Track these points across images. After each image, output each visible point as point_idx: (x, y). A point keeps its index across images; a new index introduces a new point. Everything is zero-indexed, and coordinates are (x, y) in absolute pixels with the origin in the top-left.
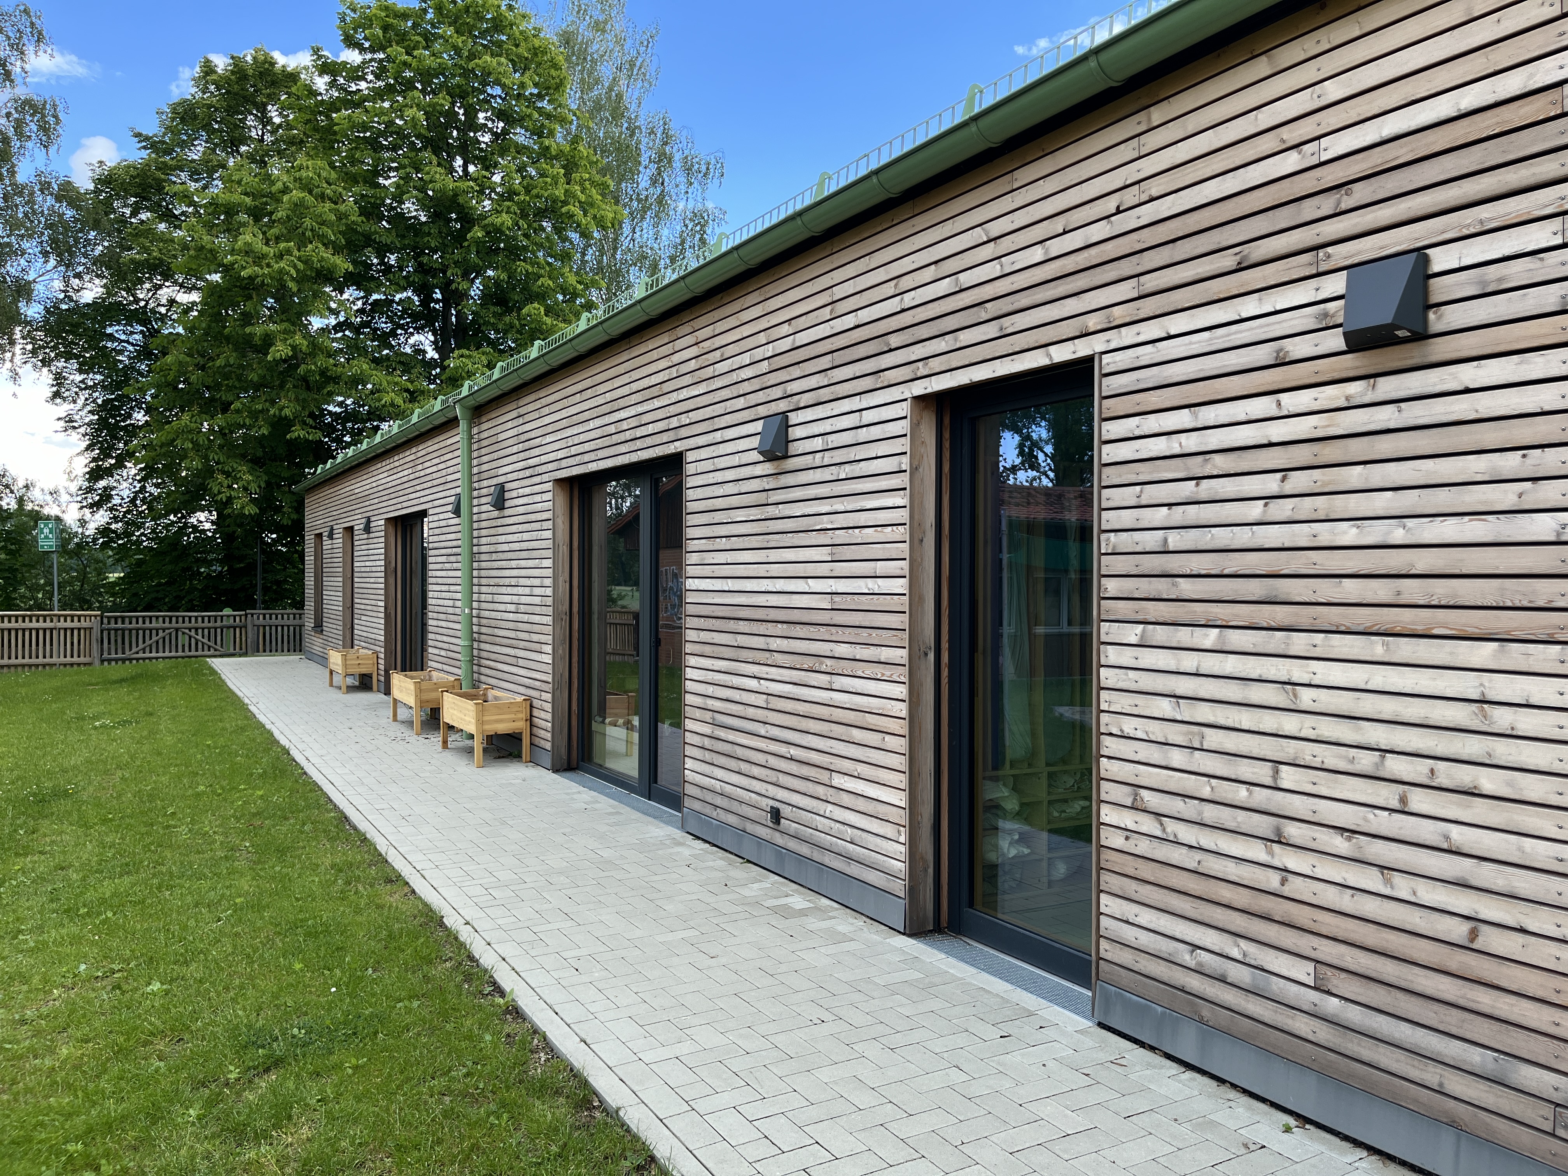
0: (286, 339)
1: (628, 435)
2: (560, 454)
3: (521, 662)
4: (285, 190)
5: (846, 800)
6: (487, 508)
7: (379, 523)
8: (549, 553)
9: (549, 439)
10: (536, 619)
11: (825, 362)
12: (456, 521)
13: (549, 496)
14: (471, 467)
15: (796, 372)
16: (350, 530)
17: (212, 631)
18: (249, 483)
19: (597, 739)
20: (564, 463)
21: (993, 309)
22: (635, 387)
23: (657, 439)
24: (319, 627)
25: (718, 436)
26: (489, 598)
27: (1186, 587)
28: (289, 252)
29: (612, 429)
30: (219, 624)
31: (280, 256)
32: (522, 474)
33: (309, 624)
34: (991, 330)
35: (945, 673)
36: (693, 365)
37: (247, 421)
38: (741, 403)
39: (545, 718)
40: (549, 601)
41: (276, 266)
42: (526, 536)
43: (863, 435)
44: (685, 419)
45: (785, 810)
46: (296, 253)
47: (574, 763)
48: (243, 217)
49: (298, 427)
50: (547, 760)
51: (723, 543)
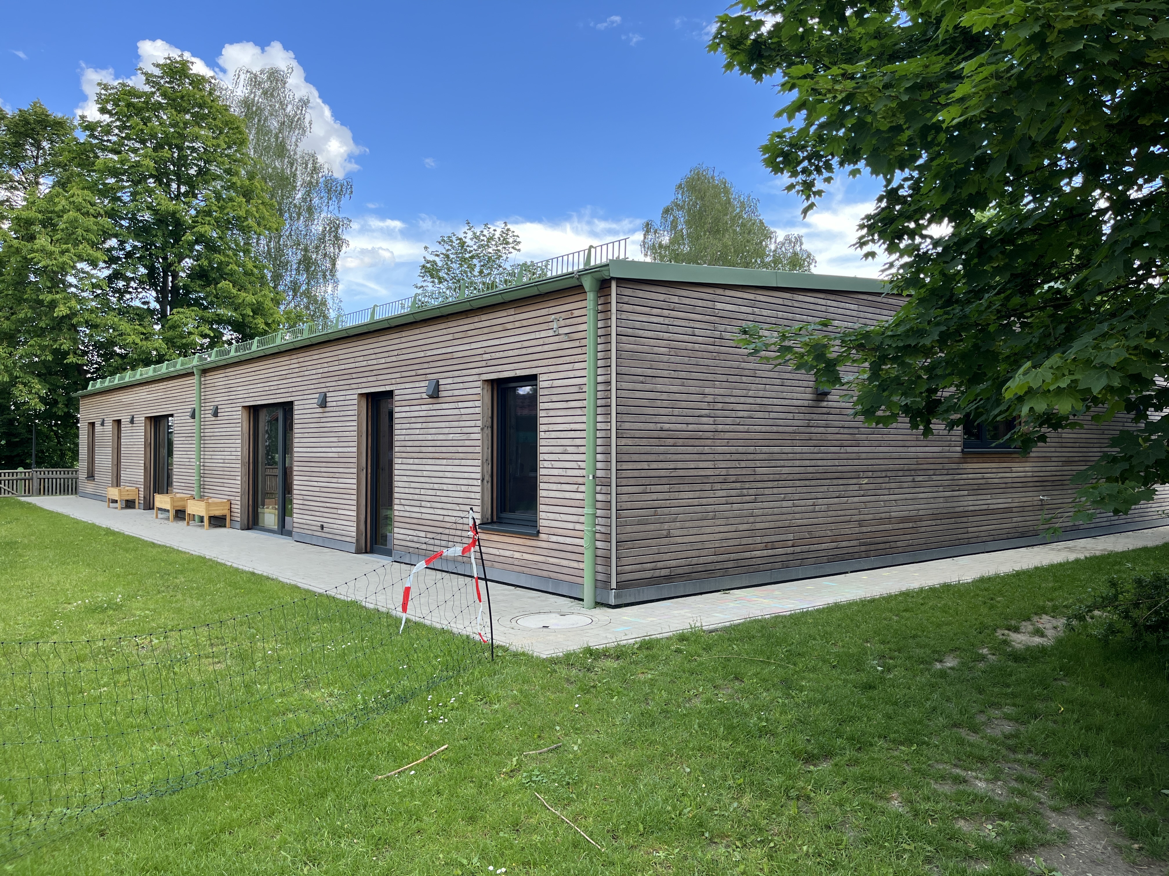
0: (65, 303)
1: (274, 392)
2: (245, 396)
3: (226, 485)
4: (64, 211)
5: (342, 517)
6: (209, 416)
7: (140, 419)
8: (240, 437)
9: (239, 388)
10: (233, 465)
11: (336, 378)
12: (192, 420)
13: (240, 413)
14: (200, 396)
15: (329, 379)
16: (119, 422)
17: (11, 482)
18: (39, 390)
19: (260, 516)
20: (247, 400)
21: (375, 373)
22: (277, 374)
23: (284, 395)
24: (91, 476)
25: (305, 397)
26: (210, 457)
27: (409, 449)
28: (68, 251)
29: (267, 388)
30: (15, 477)
31: (62, 253)
32: (227, 402)
33: (82, 475)
34: (374, 379)
35: (369, 476)
36: (297, 370)
37: (39, 352)
38: (312, 387)
39: (237, 508)
40: (240, 458)
41: (61, 260)
42: (228, 429)
43: (346, 403)
44: (294, 389)
45: (325, 525)
46: (72, 251)
47: (250, 527)
48: (38, 228)
49: (71, 356)
50: (238, 525)
51: (306, 435)
